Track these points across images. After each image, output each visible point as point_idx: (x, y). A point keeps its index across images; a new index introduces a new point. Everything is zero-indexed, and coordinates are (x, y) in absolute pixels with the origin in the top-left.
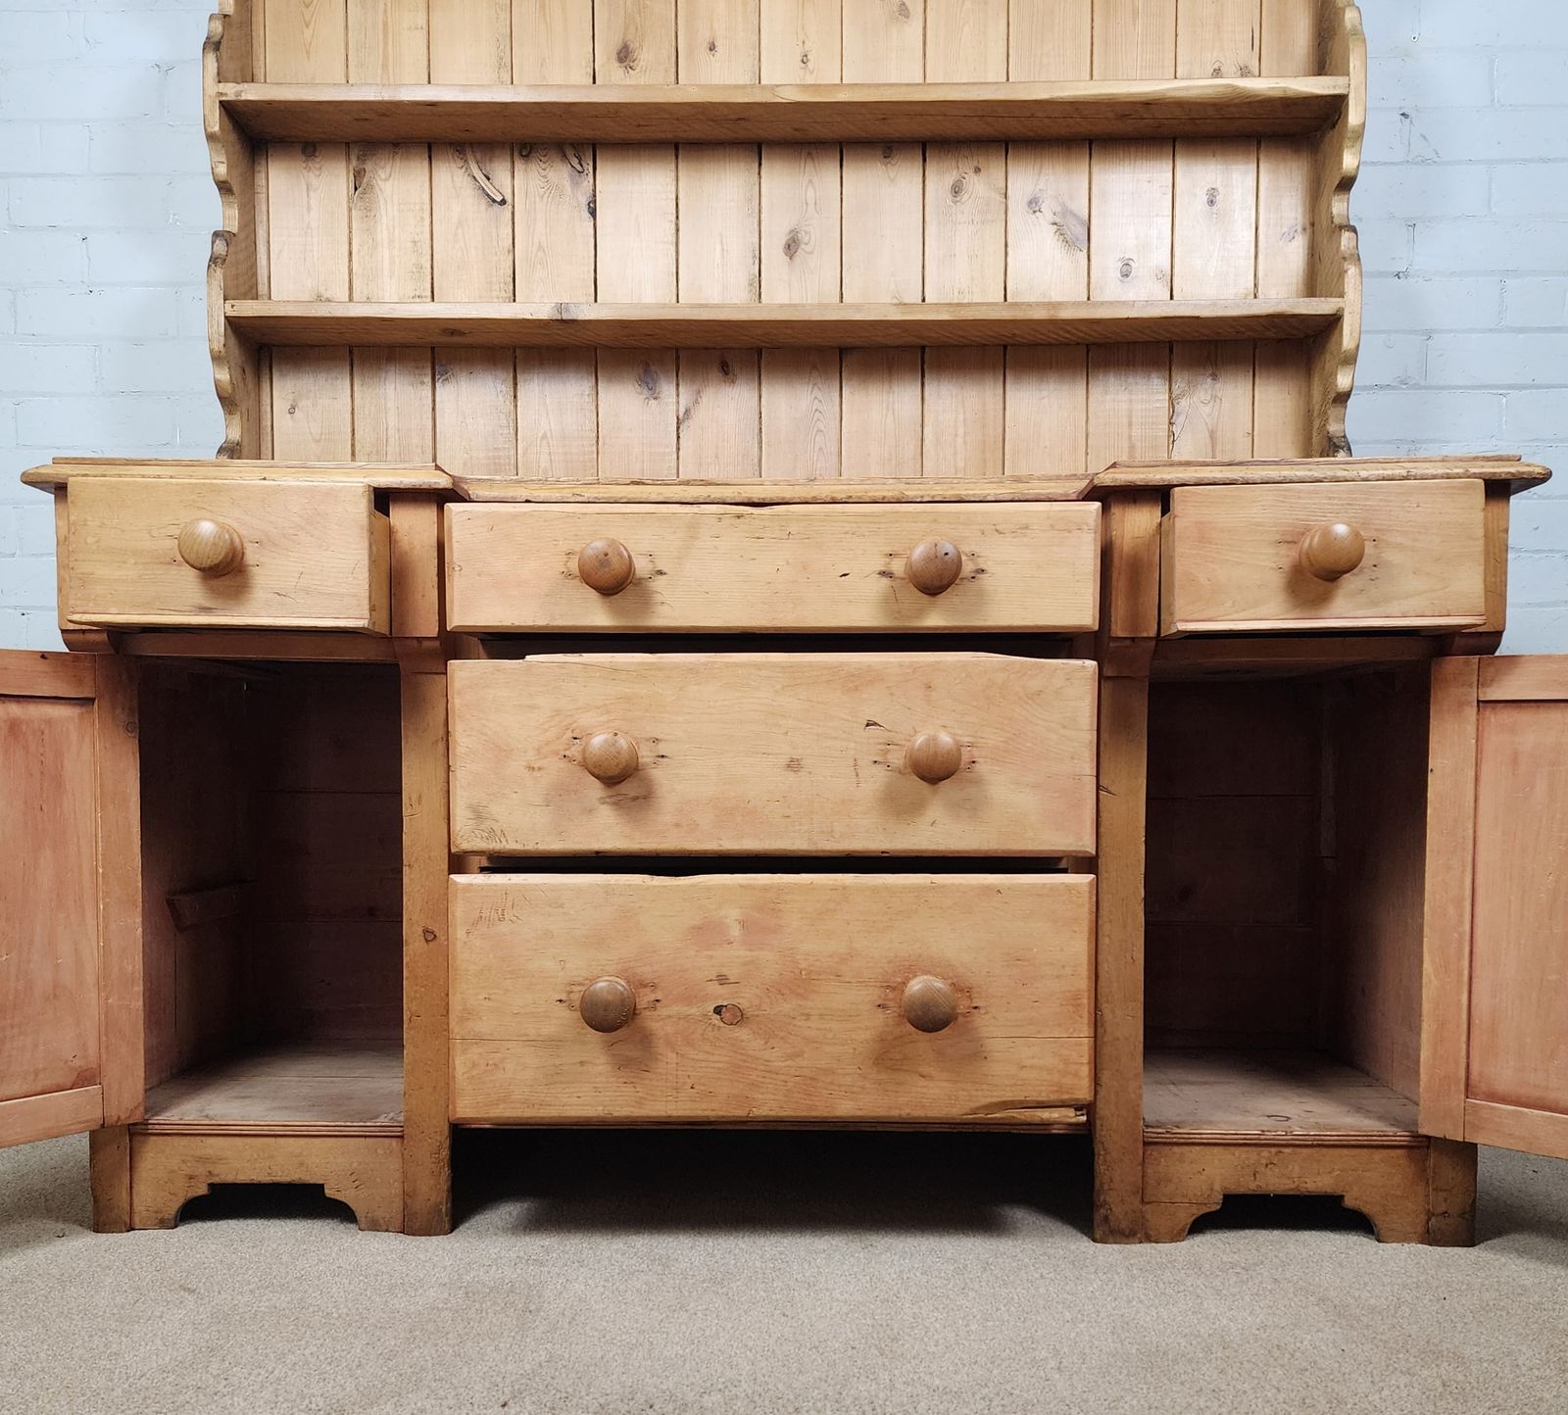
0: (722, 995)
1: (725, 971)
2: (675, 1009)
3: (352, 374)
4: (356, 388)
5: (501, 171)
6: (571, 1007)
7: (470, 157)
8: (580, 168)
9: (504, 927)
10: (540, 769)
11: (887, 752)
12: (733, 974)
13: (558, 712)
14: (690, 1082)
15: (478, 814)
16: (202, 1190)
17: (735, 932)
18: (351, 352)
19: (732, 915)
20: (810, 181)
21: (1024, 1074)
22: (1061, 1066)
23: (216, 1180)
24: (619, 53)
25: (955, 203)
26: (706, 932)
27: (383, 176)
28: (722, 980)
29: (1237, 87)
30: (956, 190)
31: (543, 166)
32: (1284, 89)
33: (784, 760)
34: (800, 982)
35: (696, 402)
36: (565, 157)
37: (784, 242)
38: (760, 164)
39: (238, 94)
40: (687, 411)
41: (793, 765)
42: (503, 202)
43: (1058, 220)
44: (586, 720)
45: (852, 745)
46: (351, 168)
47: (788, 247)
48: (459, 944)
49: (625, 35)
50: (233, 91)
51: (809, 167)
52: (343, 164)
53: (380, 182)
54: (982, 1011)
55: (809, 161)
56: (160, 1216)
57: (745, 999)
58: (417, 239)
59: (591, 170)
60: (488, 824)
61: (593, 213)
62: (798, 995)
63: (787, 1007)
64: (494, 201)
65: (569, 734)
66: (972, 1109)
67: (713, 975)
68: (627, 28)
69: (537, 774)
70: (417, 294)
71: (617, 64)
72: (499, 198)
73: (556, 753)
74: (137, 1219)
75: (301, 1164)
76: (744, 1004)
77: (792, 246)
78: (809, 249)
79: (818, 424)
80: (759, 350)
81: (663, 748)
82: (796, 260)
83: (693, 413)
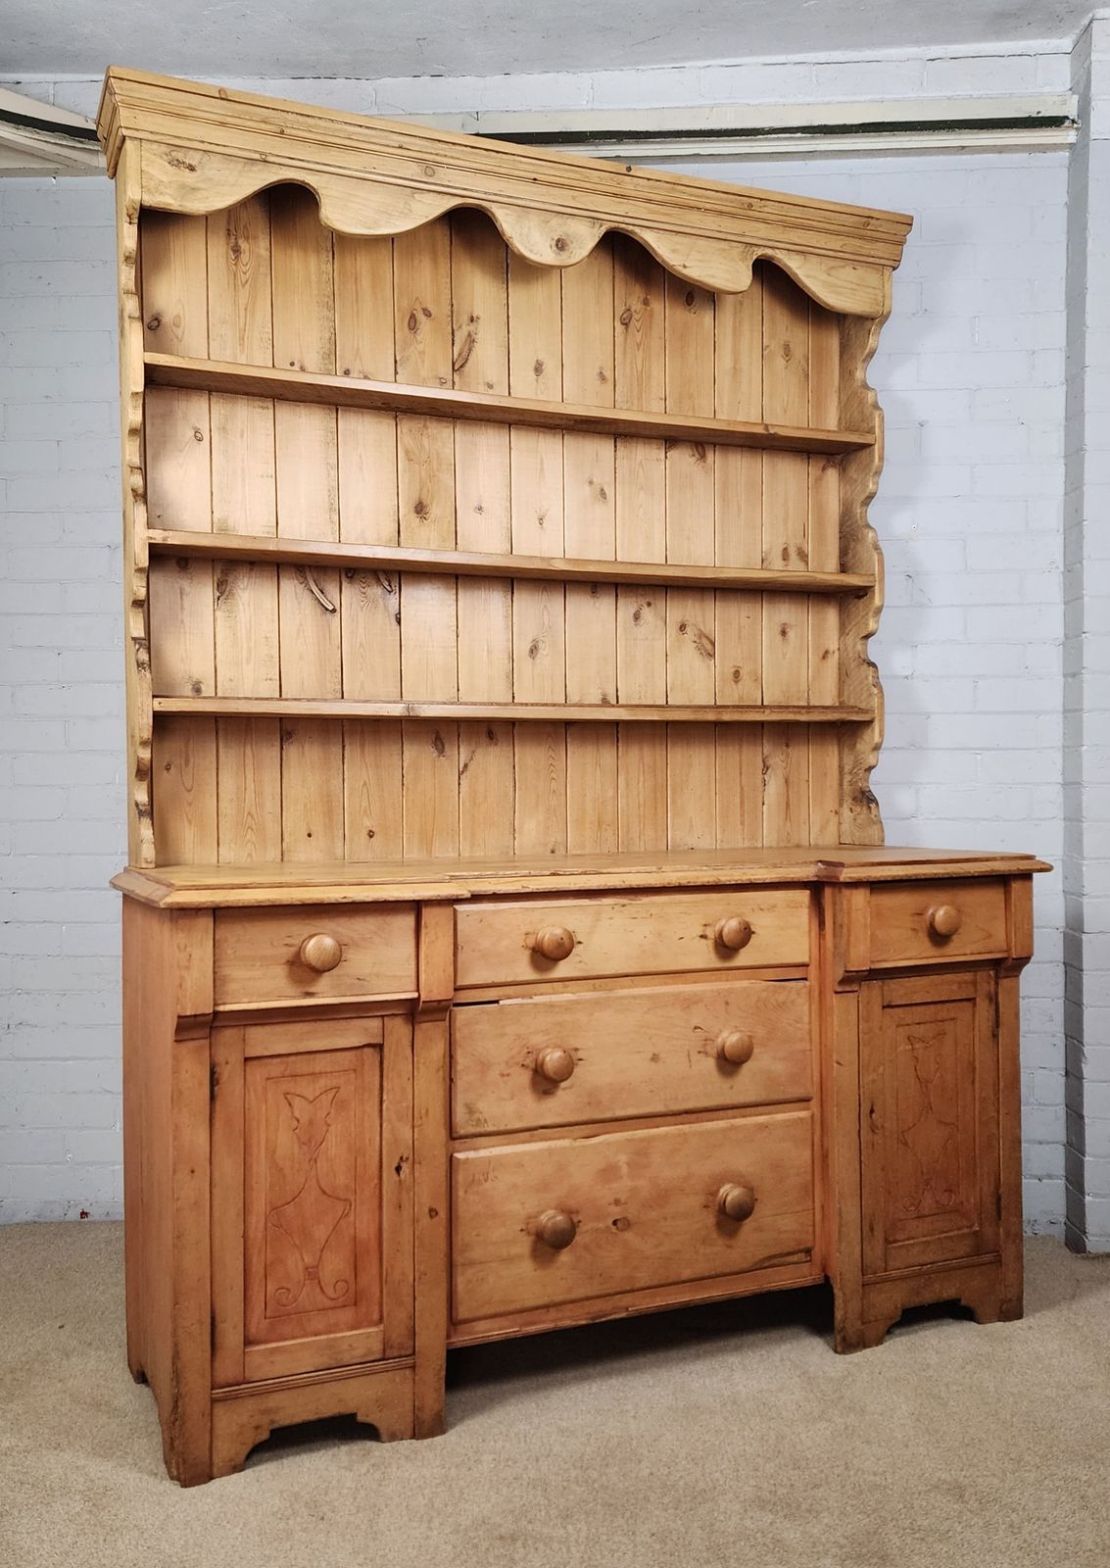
0: (616, 1212)
1: (618, 1197)
2: (588, 1227)
3: (217, 739)
4: (221, 750)
5: (332, 589)
6: (529, 1233)
7: (308, 574)
8: (388, 588)
9: (488, 1185)
10: (508, 1075)
11: (705, 1045)
12: (623, 1199)
13: (519, 1036)
14: (599, 1272)
15: (470, 1110)
16: (265, 1436)
17: (625, 1170)
19: (623, 1159)
20: (545, 606)
21: (781, 1237)
22: (799, 1229)
23: (276, 1426)
24: (416, 507)
25: (636, 626)
26: (609, 1173)
27: (242, 586)
28: (617, 1202)
30: (637, 617)
31: (364, 585)
33: (650, 1055)
34: (662, 1196)
35: (470, 758)
36: (378, 581)
37: (527, 648)
38: (513, 593)
39: (165, 539)
40: (465, 766)
41: (655, 1058)
42: (334, 611)
43: (697, 640)
44: (537, 1040)
45: (687, 1042)
46: (216, 579)
47: (532, 651)
48: (460, 1200)
49: (420, 494)
50: (161, 536)
51: (545, 597)
53: (240, 591)
54: (759, 1201)
55: (545, 593)
56: (233, 1463)
57: (631, 1212)
58: (268, 635)
59: (397, 589)
60: (476, 1116)
61: (399, 623)
62: (660, 1206)
63: (653, 1214)
64: (327, 609)
65: (526, 1051)
67: (612, 1200)
68: (421, 490)
69: (506, 1078)
70: (269, 677)
71: (415, 515)
72: (331, 608)
73: (517, 1063)
74: (215, 1470)
75: (340, 1401)
76: (630, 1216)
77: (533, 651)
78: (545, 653)
79: (553, 774)
80: (512, 724)
81: (580, 1054)
82: (538, 660)
83: (469, 767)
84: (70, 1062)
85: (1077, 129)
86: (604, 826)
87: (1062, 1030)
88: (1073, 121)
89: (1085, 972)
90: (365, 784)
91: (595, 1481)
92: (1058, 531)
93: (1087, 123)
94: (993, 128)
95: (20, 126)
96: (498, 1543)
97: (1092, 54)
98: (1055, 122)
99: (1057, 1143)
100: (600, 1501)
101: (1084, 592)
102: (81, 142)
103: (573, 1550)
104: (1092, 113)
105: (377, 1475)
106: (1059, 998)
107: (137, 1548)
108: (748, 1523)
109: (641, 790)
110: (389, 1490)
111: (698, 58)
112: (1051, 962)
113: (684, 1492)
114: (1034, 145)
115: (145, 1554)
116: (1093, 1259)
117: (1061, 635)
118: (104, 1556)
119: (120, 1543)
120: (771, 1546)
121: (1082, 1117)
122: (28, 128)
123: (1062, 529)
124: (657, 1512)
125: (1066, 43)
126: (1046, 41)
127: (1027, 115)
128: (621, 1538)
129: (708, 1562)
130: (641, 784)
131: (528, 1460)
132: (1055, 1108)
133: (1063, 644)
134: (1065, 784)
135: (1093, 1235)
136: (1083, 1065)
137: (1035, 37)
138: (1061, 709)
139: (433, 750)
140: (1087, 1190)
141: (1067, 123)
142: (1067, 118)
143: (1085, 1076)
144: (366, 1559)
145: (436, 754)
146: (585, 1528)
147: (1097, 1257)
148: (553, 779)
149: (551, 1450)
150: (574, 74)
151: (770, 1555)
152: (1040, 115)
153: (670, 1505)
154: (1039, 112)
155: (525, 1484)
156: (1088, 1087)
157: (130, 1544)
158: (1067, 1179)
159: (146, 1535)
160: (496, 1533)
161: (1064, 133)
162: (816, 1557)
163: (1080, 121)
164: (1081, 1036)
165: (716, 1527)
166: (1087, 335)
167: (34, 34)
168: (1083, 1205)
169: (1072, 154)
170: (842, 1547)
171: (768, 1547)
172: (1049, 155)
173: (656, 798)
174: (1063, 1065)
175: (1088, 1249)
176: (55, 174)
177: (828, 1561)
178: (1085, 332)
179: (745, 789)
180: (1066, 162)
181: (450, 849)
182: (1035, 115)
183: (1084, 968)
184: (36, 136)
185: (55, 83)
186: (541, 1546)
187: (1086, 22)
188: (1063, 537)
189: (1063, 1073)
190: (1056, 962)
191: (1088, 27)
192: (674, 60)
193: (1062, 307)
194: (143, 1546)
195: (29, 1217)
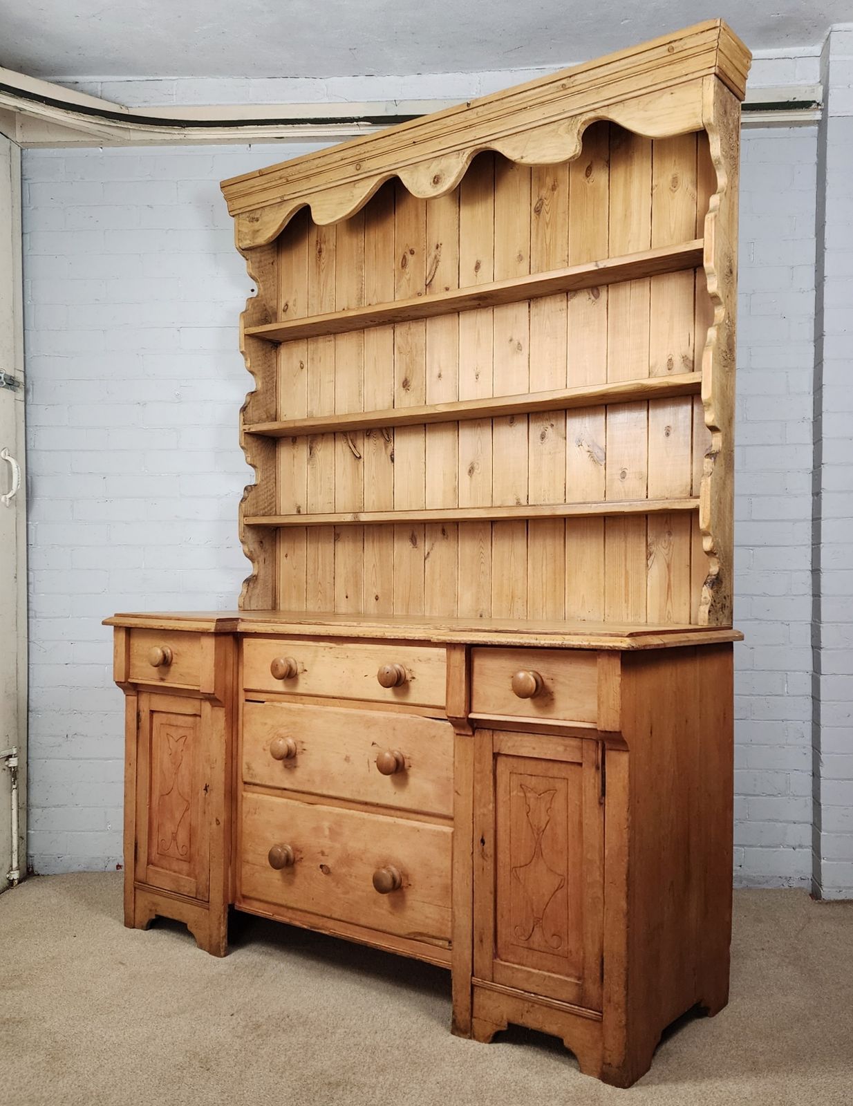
0: (323, 860)
1: (324, 849)
2: (307, 863)
5: (359, 444)
7: (349, 438)
8: (388, 439)
9: (256, 817)
10: (266, 750)
12: (326, 851)
13: (273, 726)
14: (312, 896)
15: (249, 767)
17: (327, 832)
18: (306, 529)
19: (326, 824)
20: (479, 438)
21: (427, 921)
22: (441, 920)
24: (403, 383)
25: (542, 443)
26: (318, 830)
27: (319, 449)
28: (323, 853)
29: (642, 385)
30: (543, 437)
31: (375, 439)
32: (667, 383)
33: (344, 756)
34: (348, 860)
35: (432, 549)
36: (383, 434)
37: (468, 469)
38: (458, 431)
40: (428, 553)
41: (347, 759)
42: (360, 458)
43: (590, 450)
44: (282, 731)
45: (367, 753)
46: (309, 447)
49: (406, 374)
50: (249, 427)
51: (480, 431)
52: (306, 446)
53: (317, 452)
54: (412, 887)
55: (479, 428)
57: (330, 863)
58: (329, 478)
59: (392, 438)
61: (393, 460)
62: (348, 866)
63: (344, 870)
65: (276, 736)
66: (409, 934)
67: (320, 850)
68: (407, 371)
71: (402, 388)
72: (358, 456)
76: (330, 866)
77: (471, 471)
78: (478, 472)
79: (482, 559)
80: (457, 523)
81: (305, 746)
82: (473, 477)
83: (431, 554)
84: (110, 761)
85: (821, 109)
86: (516, 599)
87: (811, 743)
88: (818, 104)
89: (822, 702)
90: (374, 566)
91: (410, 1047)
92: (809, 393)
93: (826, 105)
94: (760, 110)
95: (69, 111)
96: (326, 1087)
97: (830, 56)
98: (805, 105)
99: (807, 823)
100: (409, 1060)
101: (823, 436)
102: (115, 122)
103: (377, 1092)
104: (829, 97)
105: (259, 1041)
106: (809, 721)
107: (71, 1086)
108: (508, 1076)
109: (544, 572)
110: (263, 1052)
111: (553, 62)
112: (803, 696)
113: (471, 1055)
114: (791, 121)
115: (75, 1090)
116: (827, 903)
117: (811, 467)
118: (46, 1091)
119: (60, 1082)
120: (519, 1092)
121: (820, 805)
122: (74, 113)
123: (812, 393)
124: (447, 1068)
125: (817, 49)
126: (802, 48)
127: (786, 101)
128: (414, 1085)
129: (470, 1101)
130: (544, 568)
131: (369, 1033)
132: (804, 798)
133: (812, 472)
134: (813, 571)
135: (825, 887)
136: (820, 768)
137: (793, 45)
138: (811, 518)
139: (410, 543)
140: (822, 856)
141: (814, 106)
142: (814, 102)
143: (822, 776)
144: (228, 1096)
145: (412, 546)
146: (392, 1078)
147: (829, 903)
148: (482, 563)
149: (388, 1026)
150: (467, 73)
151: (516, 1098)
152: (796, 100)
153: (458, 1064)
154: (794, 98)
155: (360, 1048)
156: (823, 782)
157: (67, 1083)
158: (813, 849)
159: (80, 1078)
160: (326, 1081)
161: (812, 113)
162: (548, 1099)
163: (823, 104)
164: (820, 747)
165: (485, 1079)
166: (825, 254)
167: (80, 48)
168: (820, 866)
169: (819, 127)
170: (569, 1093)
171: (516, 1092)
172: (804, 128)
173: (555, 579)
174: (811, 768)
175: (823, 897)
176: (101, 145)
177: (554, 1102)
178: (824, 252)
179: (630, 572)
180: (816, 133)
181: (418, 610)
182: (791, 100)
183: (821, 699)
184: (82, 118)
185: (102, 83)
186: (355, 1089)
187: (828, 33)
188: (813, 397)
189: (811, 774)
190: (807, 695)
191: (828, 39)
192: (537, 63)
193: (813, 236)
194: (75, 1085)
195: (81, 868)
